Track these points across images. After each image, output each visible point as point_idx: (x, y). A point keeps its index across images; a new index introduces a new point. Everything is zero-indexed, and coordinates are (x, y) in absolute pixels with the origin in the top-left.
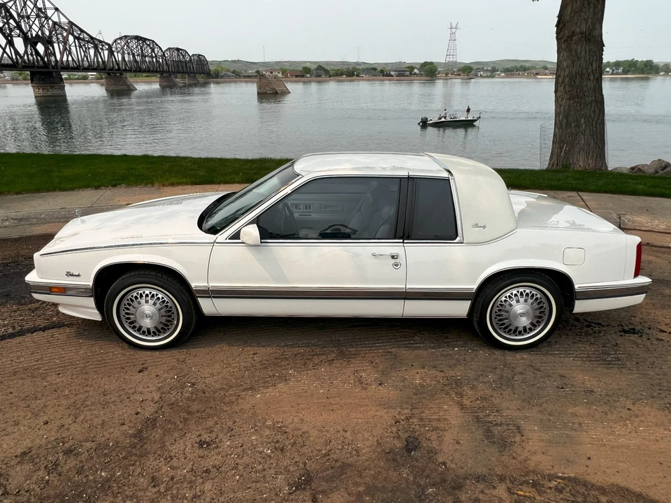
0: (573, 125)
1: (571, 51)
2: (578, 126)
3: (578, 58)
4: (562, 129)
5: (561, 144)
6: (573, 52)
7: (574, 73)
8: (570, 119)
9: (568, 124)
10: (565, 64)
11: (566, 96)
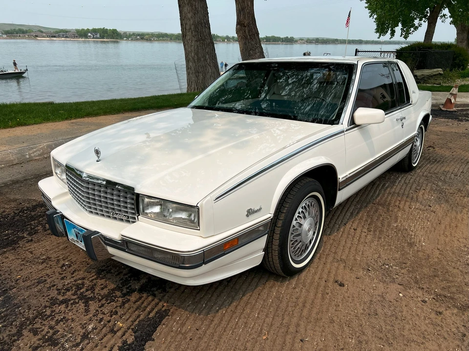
0: (202, 59)
1: (192, 7)
2: (205, 60)
3: (197, 11)
4: (195, 62)
5: (197, 74)
6: (194, 7)
7: (197, 22)
8: (200, 55)
9: (199, 59)
10: (189, 15)
11: (194, 39)
